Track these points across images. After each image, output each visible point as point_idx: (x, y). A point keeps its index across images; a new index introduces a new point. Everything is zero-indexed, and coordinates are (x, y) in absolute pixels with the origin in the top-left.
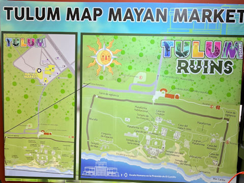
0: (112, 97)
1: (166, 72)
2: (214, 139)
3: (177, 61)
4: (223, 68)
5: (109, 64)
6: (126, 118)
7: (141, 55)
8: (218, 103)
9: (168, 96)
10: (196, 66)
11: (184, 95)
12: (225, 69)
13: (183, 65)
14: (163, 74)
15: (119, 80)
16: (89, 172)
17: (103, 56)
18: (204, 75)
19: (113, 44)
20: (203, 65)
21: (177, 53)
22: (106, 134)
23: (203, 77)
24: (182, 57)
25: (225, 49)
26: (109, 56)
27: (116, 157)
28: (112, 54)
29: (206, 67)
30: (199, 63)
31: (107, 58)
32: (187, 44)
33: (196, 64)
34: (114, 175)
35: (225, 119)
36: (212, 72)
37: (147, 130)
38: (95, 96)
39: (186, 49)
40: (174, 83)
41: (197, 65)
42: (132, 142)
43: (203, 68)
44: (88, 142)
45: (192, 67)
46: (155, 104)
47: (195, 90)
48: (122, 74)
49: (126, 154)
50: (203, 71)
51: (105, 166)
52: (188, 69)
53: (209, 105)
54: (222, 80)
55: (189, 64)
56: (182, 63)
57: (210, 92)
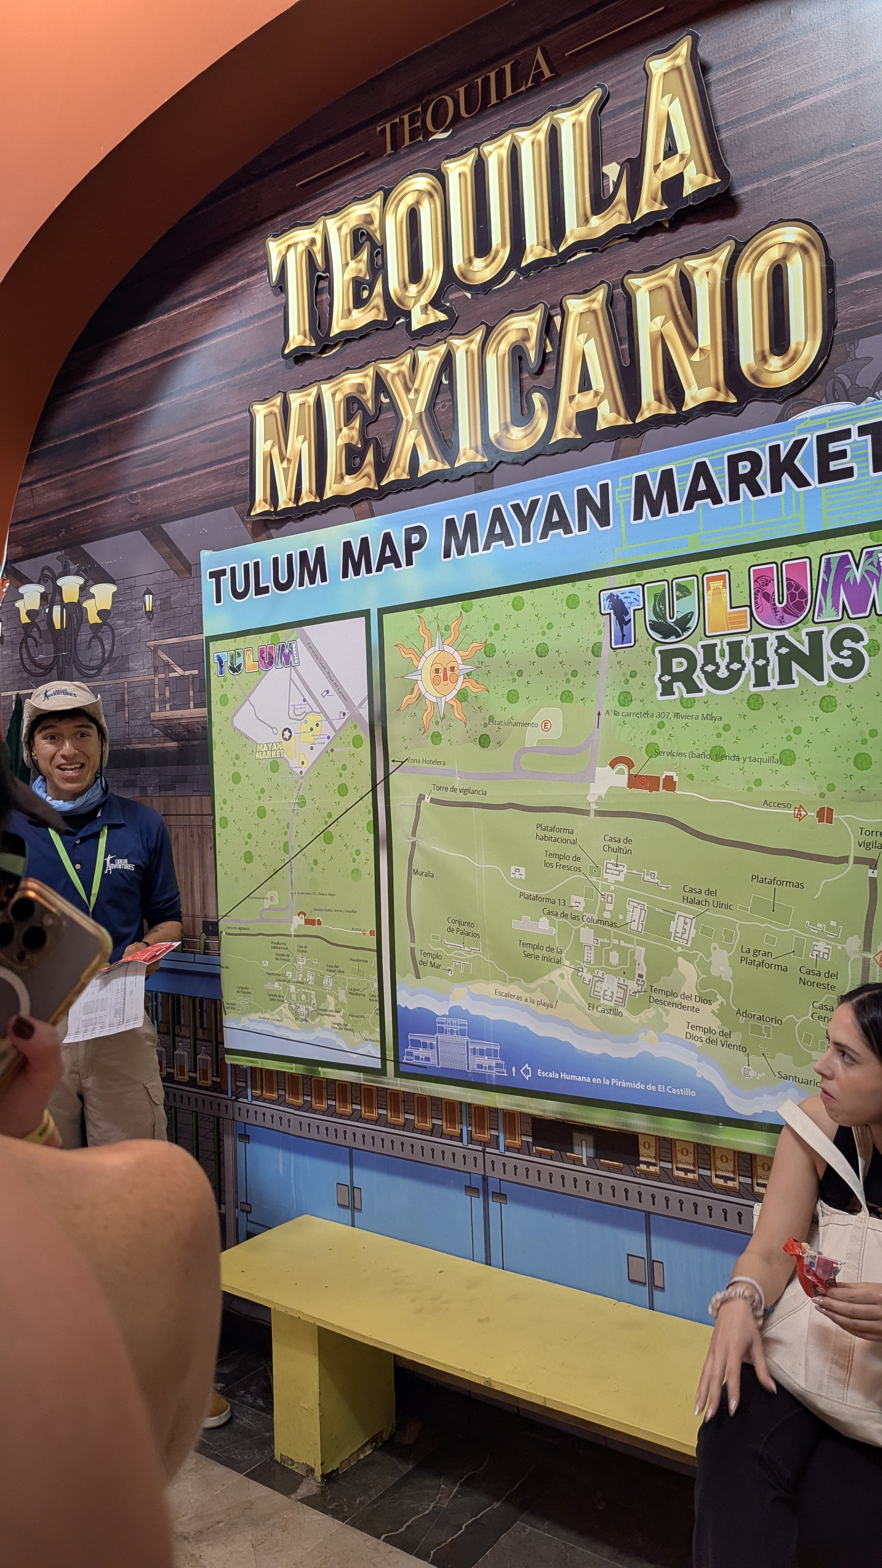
0: (470, 798)
1: (625, 699)
2: (821, 946)
3: (658, 656)
4: (829, 659)
5: (455, 692)
6: (513, 868)
7: (542, 651)
8: (822, 795)
9: (635, 781)
10: (723, 663)
11: (691, 777)
12: (836, 660)
13: (679, 665)
14: (614, 705)
15: (484, 741)
16: (421, 1052)
17: (437, 671)
18: (757, 695)
19: (463, 626)
20: (748, 657)
21: (655, 627)
22: (460, 923)
23: (755, 703)
24: (673, 639)
25: (825, 584)
26: (452, 669)
27: (495, 1003)
28: (460, 661)
29: (761, 662)
30: (735, 649)
31: (449, 673)
32: (684, 591)
33: (722, 655)
34: (490, 1068)
35: (857, 860)
36: (786, 678)
37: (581, 909)
38: (421, 797)
39: (683, 607)
40: (654, 732)
41: (727, 659)
42: (537, 952)
43: (750, 668)
44: (413, 950)
45: (710, 668)
46: (599, 813)
47: (730, 751)
48: (491, 719)
49: (524, 995)
50: (753, 681)
51: (462, 1033)
52: (698, 677)
53: (787, 806)
54: (827, 704)
55: (700, 661)
56: (675, 661)
57: (787, 758)
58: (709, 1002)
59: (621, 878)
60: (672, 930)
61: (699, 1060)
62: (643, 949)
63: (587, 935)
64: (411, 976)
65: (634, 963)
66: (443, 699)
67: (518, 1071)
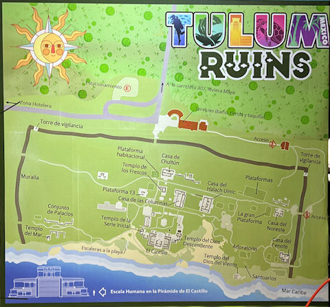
0: (69, 129)
1: (179, 77)
2: (279, 210)
3: (200, 55)
4: (292, 67)
5: (60, 61)
6: (99, 173)
7: (126, 43)
8: (284, 136)
9: (183, 124)
10: (237, 63)
11: (216, 123)
12: (295, 68)
13: (212, 61)
14: (173, 80)
15: (82, 94)
16: (24, 290)
17: (47, 46)
18: (254, 82)
19: (68, 19)
20: (251, 61)
21: (199, 38)
22: (58, 208)
23: (253, 86)
24: (209, 46)
25: (293, 29)
26: (59, 46)
27: (82, 254)
29: (257, 65)
30: (244, 57)
31: (56, 48)
32: (218, 21)
33: (237, 59)
34: (78, 293)
35: (299, 168)
36: (270, 75)
37: (145, 196)
38: (31, 128)
39: (216, 29)
40: (196, 98)
41: (240, 61)
42: (114, 222)
43: (251, 67)
44: (20, 226)
45: (230, 65)
46: (159, 141)
47: (238, 110)
48: (88, 81)
49: (102, 247)
50: (253, 75)
51: (57, 274)
52: (223, 69)
53: (266, 140)
54: (290, 90)
55: (225, 60)
56: (210, 59)
57: (268, 116)
58: (219, 242)
59: (172, 178)
60: (200, 205)
61: (211, 273)
62: (183, 217)
63: (147, 211)
64: (18, 243)
65: (176, 224)
66: (51, 65)
67: (97, 293)
